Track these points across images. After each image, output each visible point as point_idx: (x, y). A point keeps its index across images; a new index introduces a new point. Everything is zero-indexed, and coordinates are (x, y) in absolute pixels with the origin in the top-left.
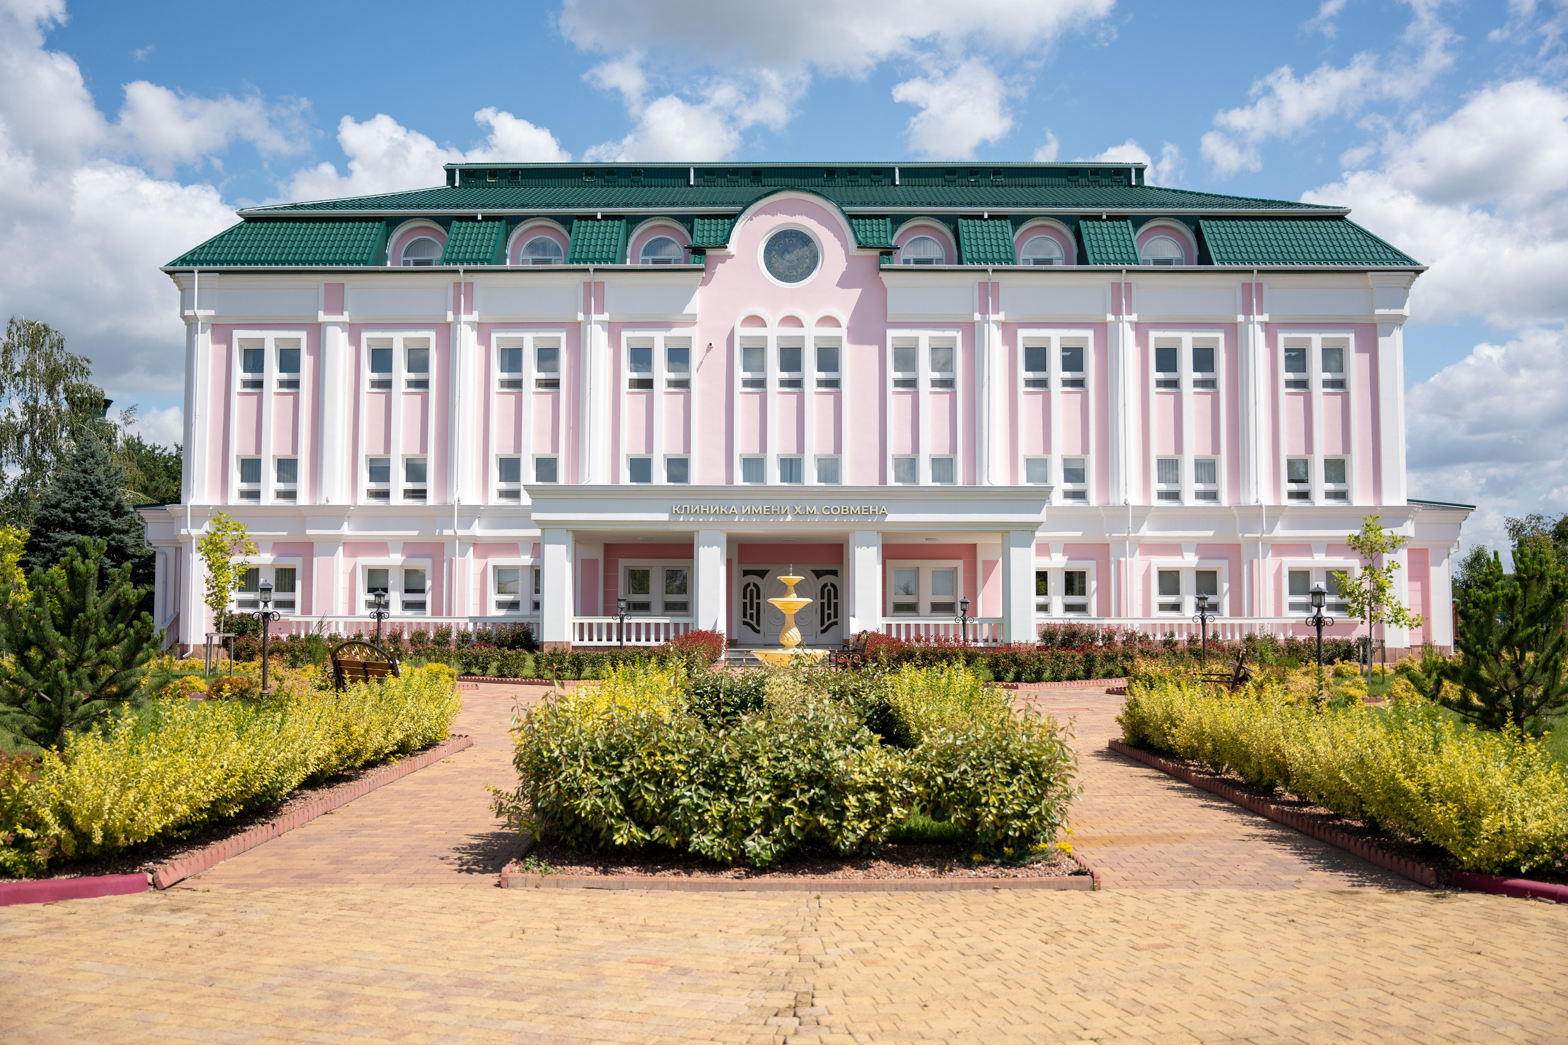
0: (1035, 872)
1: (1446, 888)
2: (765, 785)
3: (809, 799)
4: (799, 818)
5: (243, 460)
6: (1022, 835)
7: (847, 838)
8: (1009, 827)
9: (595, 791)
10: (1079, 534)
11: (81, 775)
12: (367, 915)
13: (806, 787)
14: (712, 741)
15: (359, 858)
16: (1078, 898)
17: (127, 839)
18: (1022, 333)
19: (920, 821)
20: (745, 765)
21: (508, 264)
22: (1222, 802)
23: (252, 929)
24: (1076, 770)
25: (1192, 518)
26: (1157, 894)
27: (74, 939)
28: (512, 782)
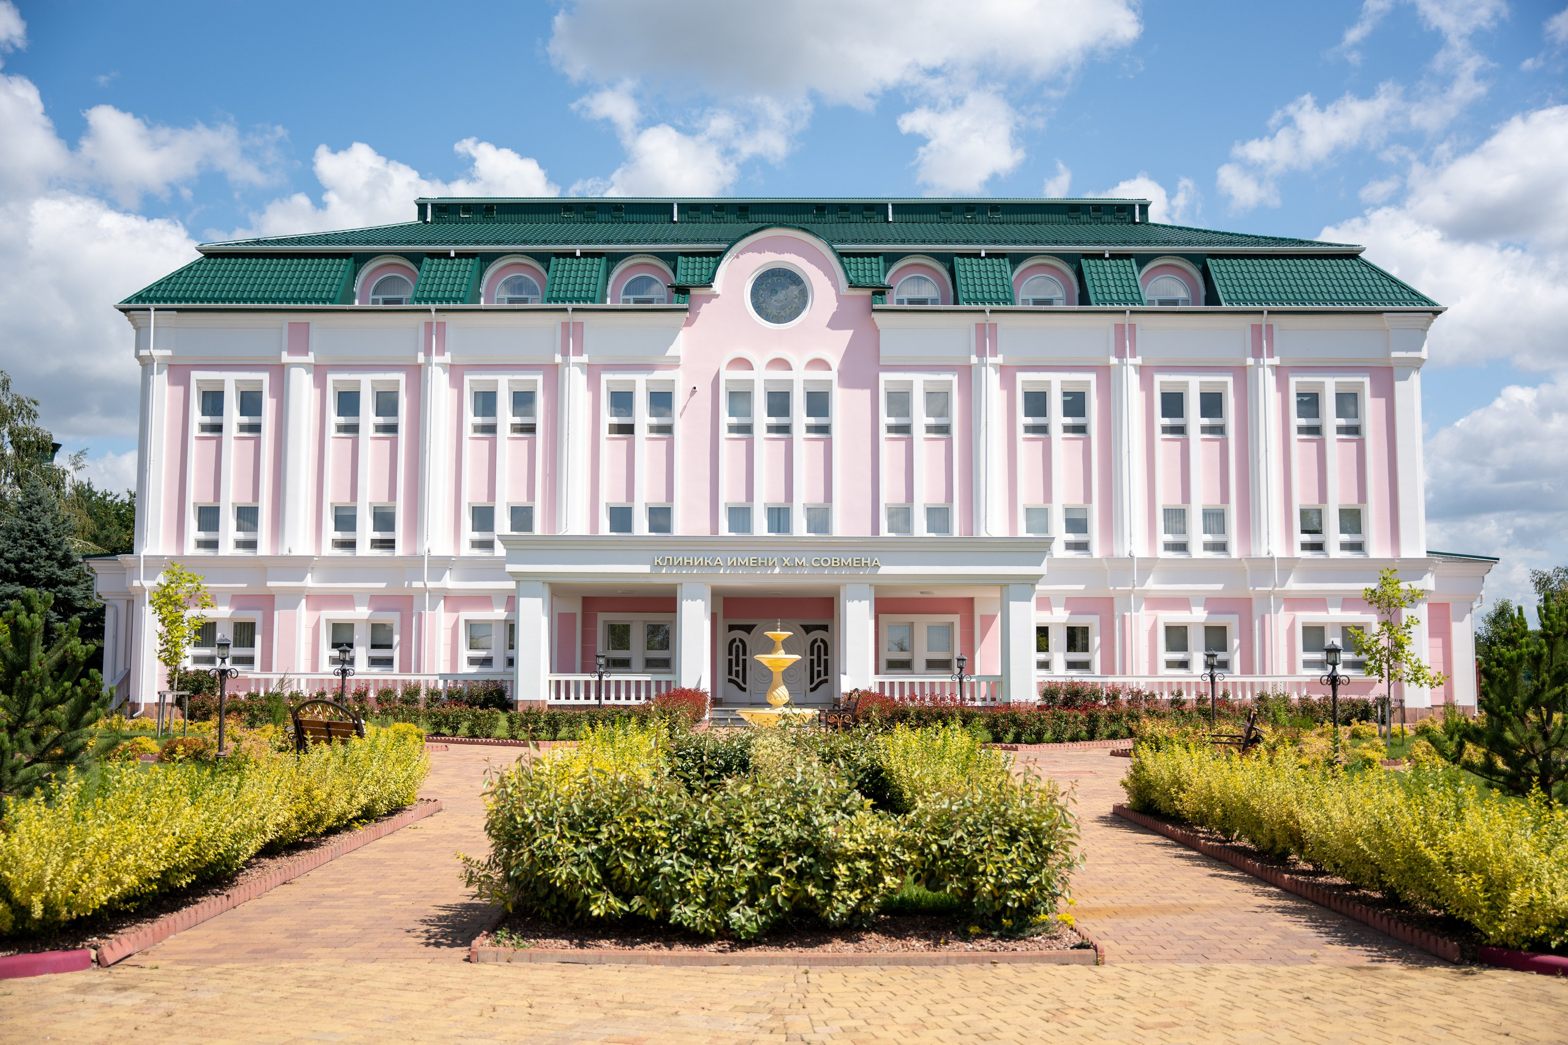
0: (1036, 945)
1: (1471, 964)
2: (750, 852)
3: (797, 868)
4: (786, 887)
5: (200, 508)
6: (1021, 906)
7: (837, 909)
8: (1008, 897)
9: (571, 859)
10: (1082, 587)
11: (21, 844)
12: (327, 992)
13: (794, 855)
14: (695, 806)
15: (320, 931)
16: (1080, 973)
17: (69, 912)
18: (1021, 377)
19: (914, 891)
20: (729, 831)
21: (482, 304)
22: (1232, 871)
23: (203, 1008)
24: (1078, 837)
25: (1201, 572)
26: (1164, 969)
27: (8, 1022)
28: (483, 849)
